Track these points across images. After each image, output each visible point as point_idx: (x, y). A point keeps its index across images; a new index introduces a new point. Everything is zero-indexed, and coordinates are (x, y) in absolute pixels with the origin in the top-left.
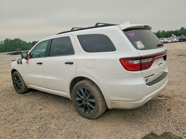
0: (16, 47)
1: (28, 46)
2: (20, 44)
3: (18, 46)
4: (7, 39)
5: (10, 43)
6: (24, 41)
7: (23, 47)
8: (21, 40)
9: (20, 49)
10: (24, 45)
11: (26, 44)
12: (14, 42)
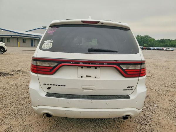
0: (144, 42)
1: (155, 43)
2: (148, 41)
3: (146, 42)
4: (139, 36)
5: (140, 39)
6: (152, 38)
7: (150, 43)
8: (150, 37)
9: (147, 45)
10: (151, 42)
11: (153, 41)
12: (144, 38)
